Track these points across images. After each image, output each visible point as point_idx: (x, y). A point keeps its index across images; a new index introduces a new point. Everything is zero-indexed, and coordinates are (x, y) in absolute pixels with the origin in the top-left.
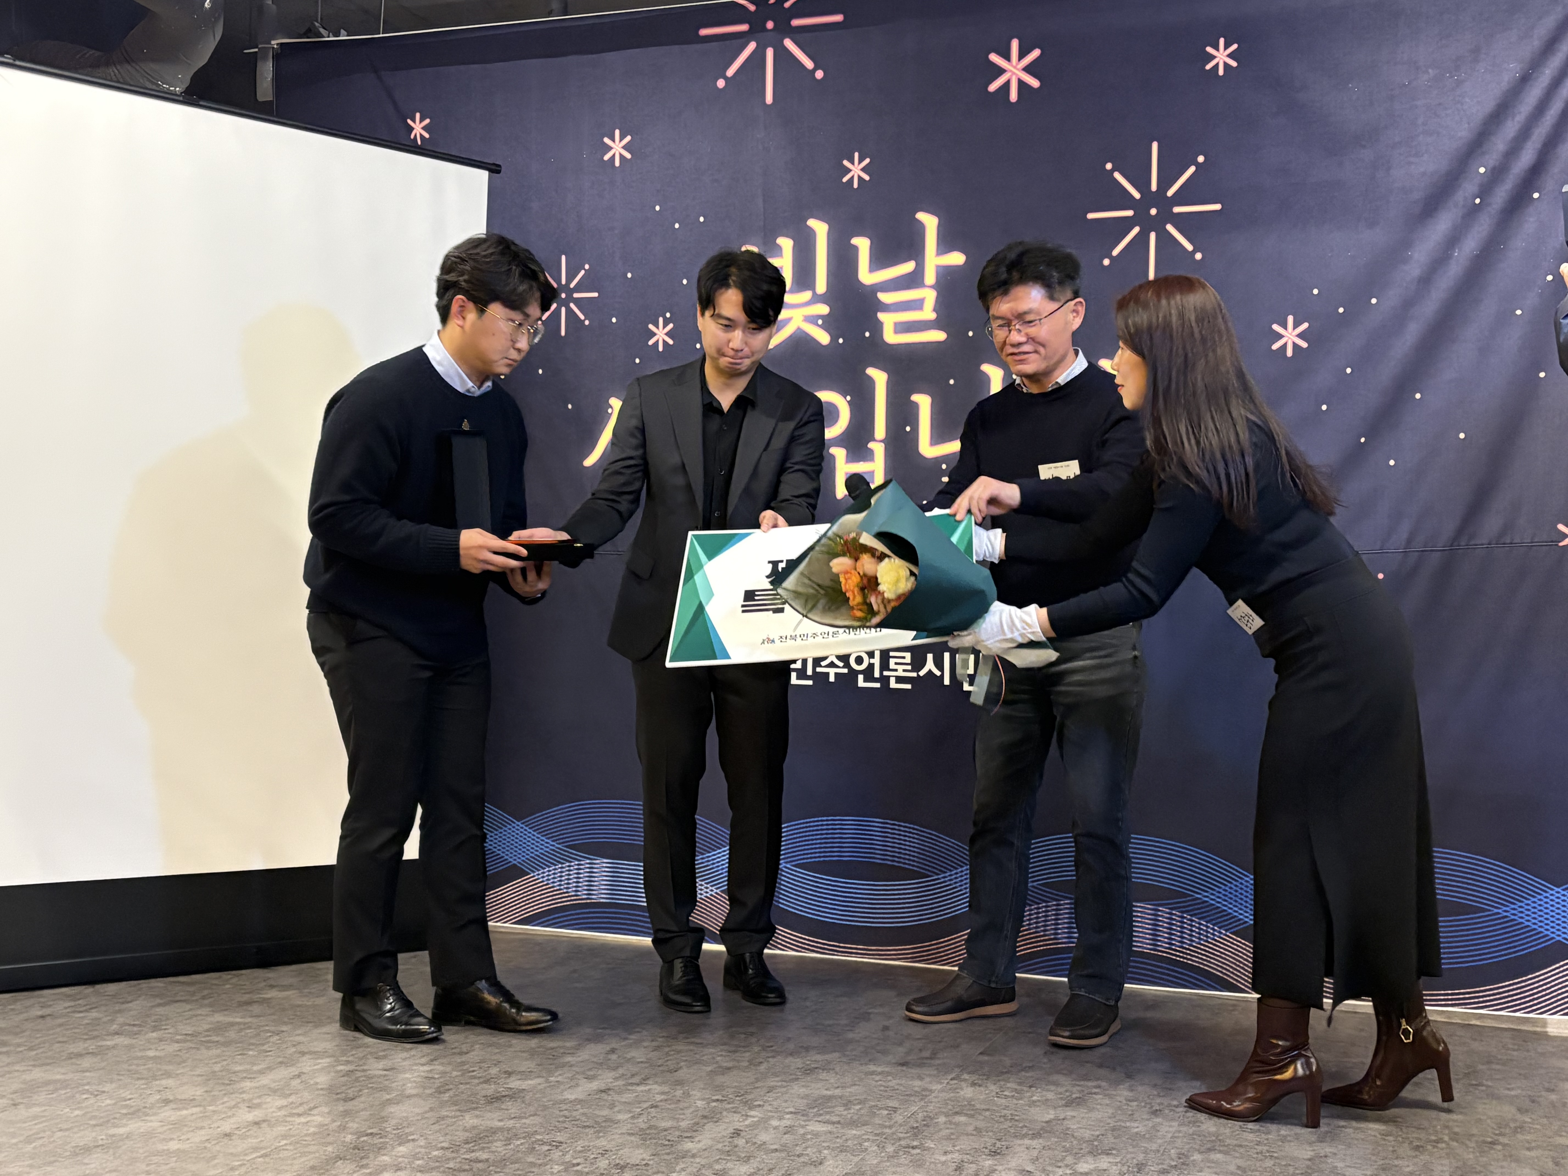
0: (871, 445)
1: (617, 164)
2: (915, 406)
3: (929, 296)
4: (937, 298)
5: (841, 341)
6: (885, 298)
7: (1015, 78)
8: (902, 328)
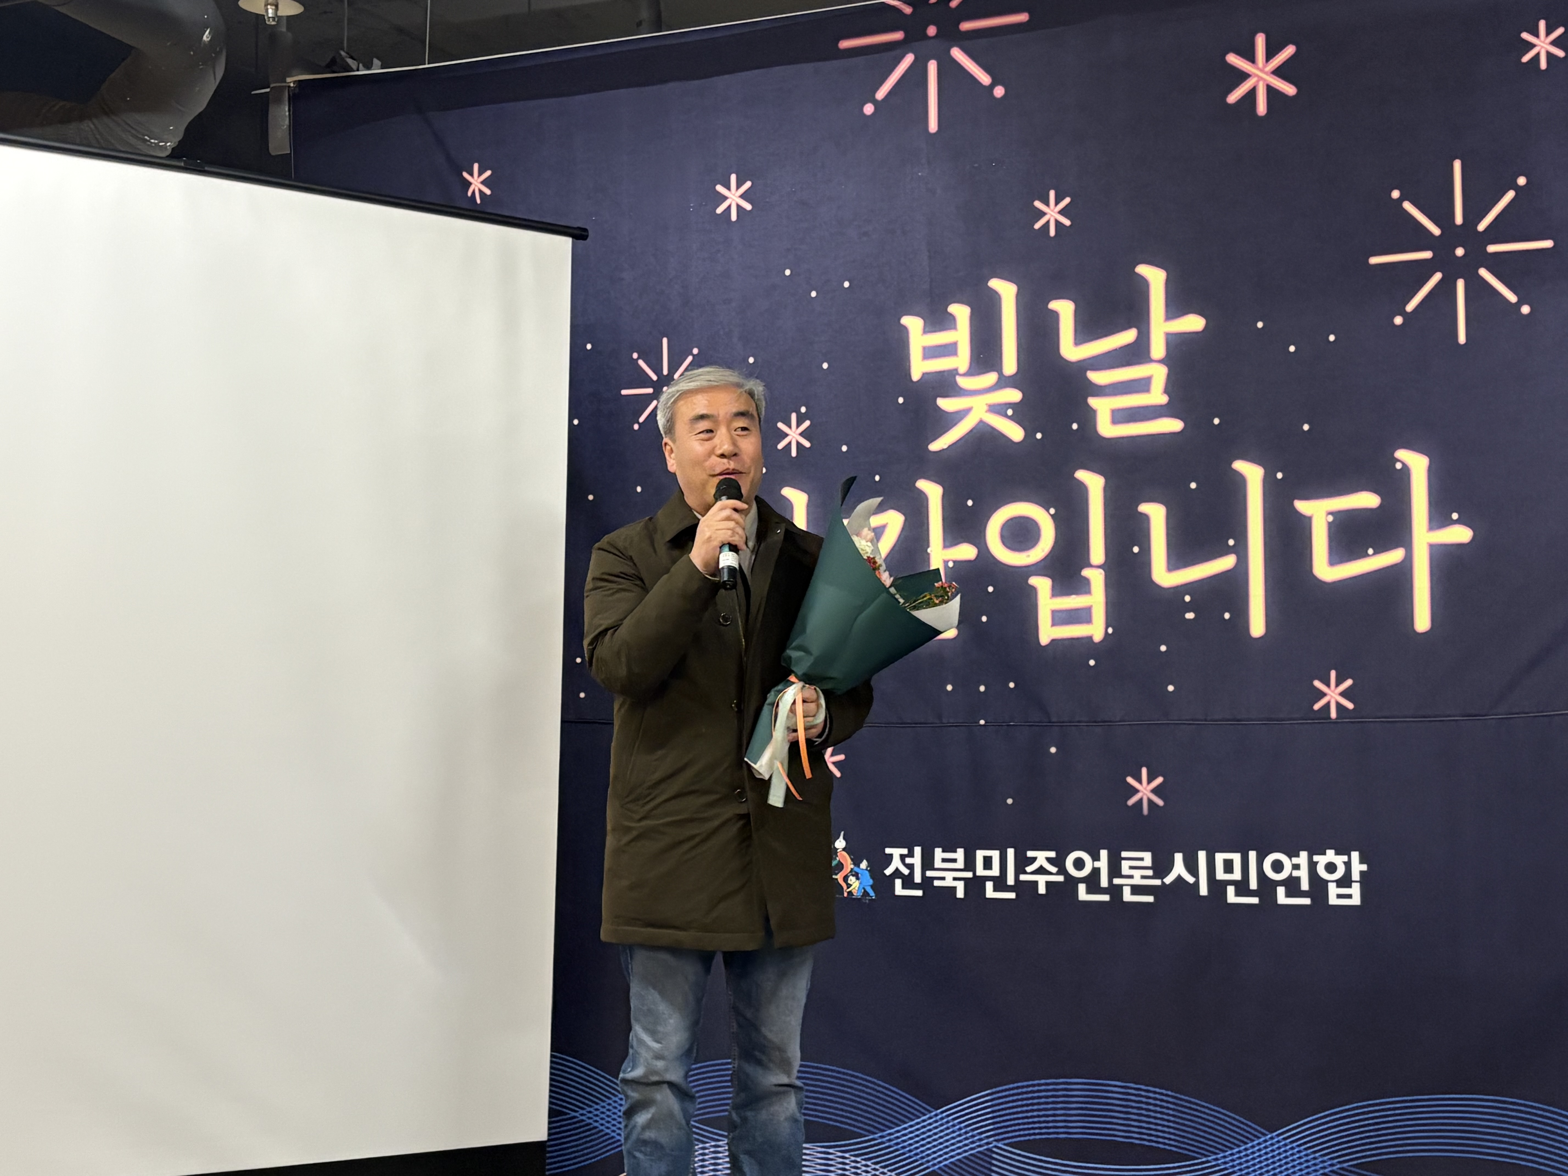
0: (1086, 572)
1: (734, 217)
2: (1145, 518)
3: (1159, 374)
4: (1169, 376)
5: (1039, 436)
6: (1098, 377)
7: (1263, 85)
8: (1121, 416)
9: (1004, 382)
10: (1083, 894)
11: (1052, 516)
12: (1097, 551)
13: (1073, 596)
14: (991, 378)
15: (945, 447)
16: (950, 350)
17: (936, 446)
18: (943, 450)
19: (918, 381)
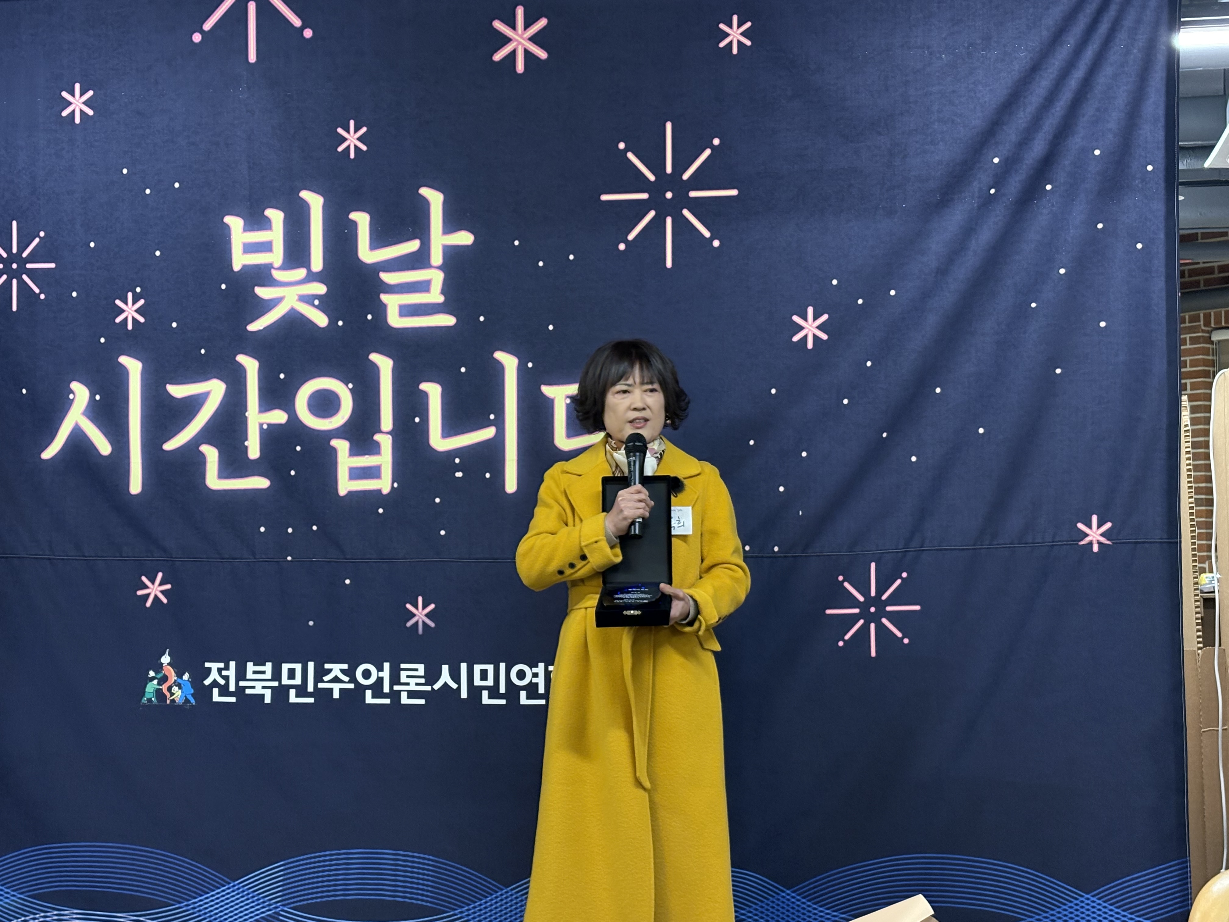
0: (377, 437)
1: (78, 121)
2: (425, 395)
3: (437, 278)
4: (445, 280)
5: (340, 323)
6: (388, 278)
7: (521, 48)
8: (408, 311)
9: (312, 277)
10: (369, 699)
11: (350, 389)
12: (387, 421)
13: (367, 456)
14: (301, 273)
15: (261, 328)
16: (266, 247)
17: (253, 327)
18: (260, 331)
19: (238, 272)
